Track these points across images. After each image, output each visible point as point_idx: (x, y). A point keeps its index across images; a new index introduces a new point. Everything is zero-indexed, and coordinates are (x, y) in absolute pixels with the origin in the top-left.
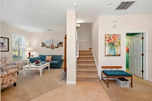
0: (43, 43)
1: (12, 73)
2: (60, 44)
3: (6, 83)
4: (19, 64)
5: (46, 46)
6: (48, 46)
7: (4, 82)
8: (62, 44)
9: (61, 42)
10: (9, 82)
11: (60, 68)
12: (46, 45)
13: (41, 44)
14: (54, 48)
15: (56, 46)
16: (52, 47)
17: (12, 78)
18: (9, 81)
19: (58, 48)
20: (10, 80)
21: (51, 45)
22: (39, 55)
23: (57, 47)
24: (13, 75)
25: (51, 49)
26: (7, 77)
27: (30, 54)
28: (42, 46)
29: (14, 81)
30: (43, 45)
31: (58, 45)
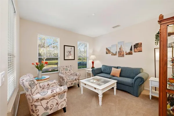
0: (107, 49)
1: (59, 94)
2: (134, 48)
3: (51, 108)
4: (80, 75)
5: (112, 53)
6: (115, 53)
7: (49, 105)
8: (141, 46)
9: (137, 44)
10: (55, 106)
11: (137, 96)
12: (111, 51)
13: (105, 51)
14: (124, 55)
15: (127, 52)
16: (121, 54)
17: (60, 101)
18: (55, 104)
19: (132, 54)
20: (57, 103)
21: (118, 50)
22: (103, 65)
23: (130, 53)
24: (61, 96)
25: (119, 56)
26: (53, 98)
27: (93, 63)
28: (107, 53)
29: (62, 106)
30: (108, 51)
31: (131, 49)
